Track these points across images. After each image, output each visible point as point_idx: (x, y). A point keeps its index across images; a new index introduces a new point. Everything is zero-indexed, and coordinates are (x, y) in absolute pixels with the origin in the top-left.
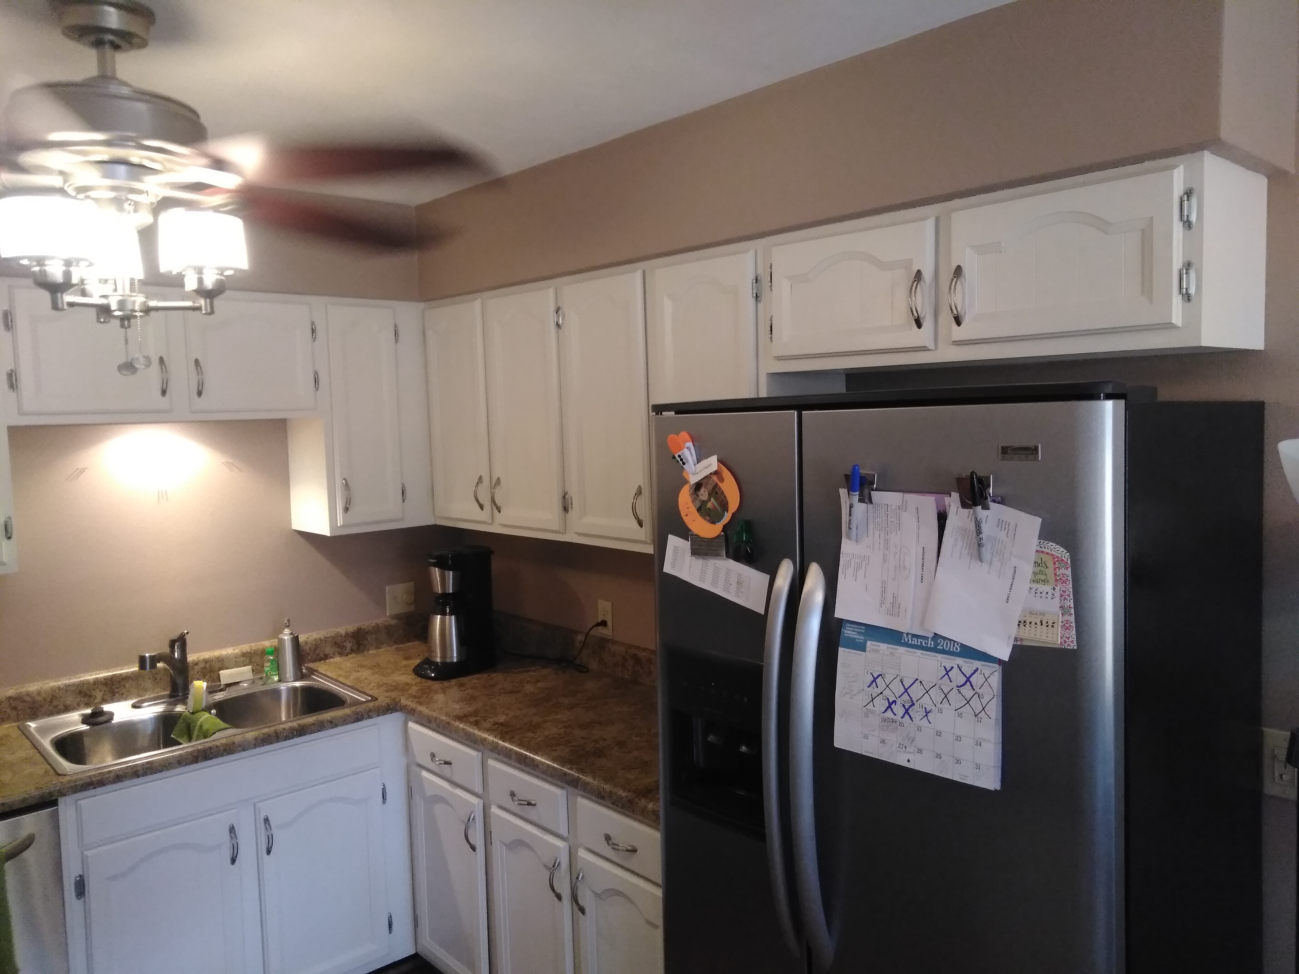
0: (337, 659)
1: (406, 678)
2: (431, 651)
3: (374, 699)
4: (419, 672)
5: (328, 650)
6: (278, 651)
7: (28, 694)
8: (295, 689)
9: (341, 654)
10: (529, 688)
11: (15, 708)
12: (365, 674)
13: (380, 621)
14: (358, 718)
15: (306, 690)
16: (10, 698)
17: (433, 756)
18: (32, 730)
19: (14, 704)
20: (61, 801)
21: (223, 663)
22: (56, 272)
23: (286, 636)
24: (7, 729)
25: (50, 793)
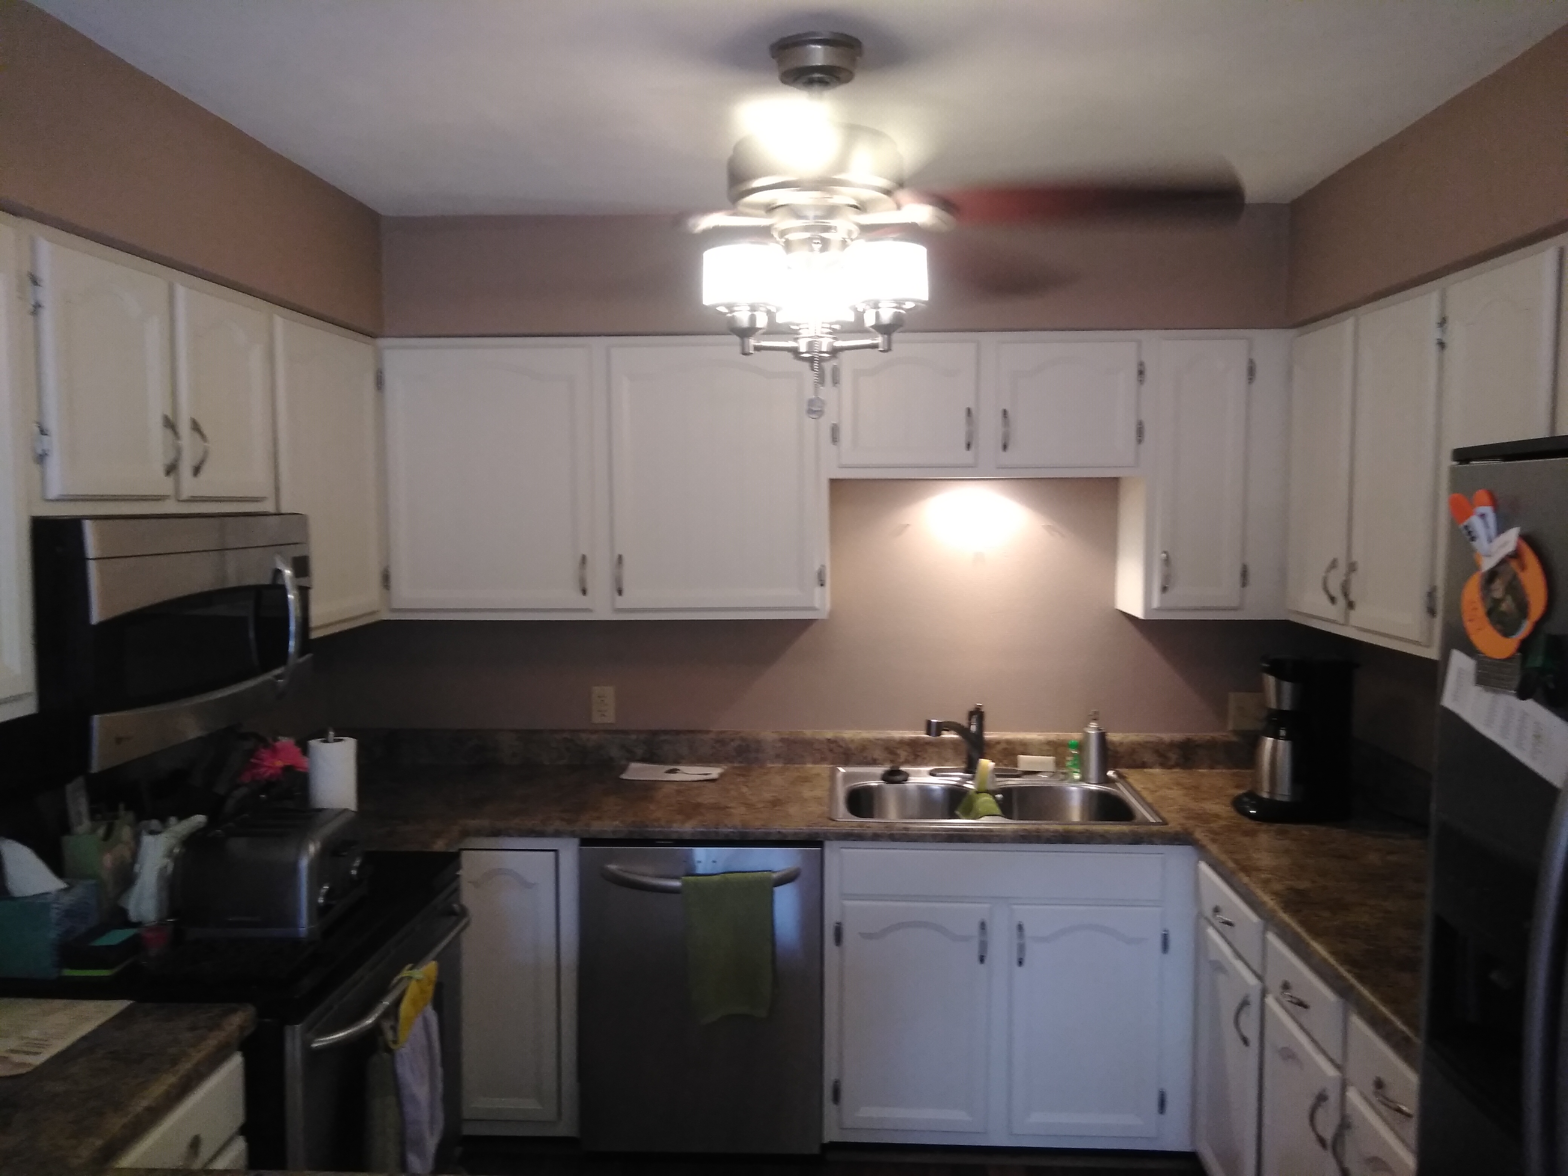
0: (1157, 771)
1: (1220, 808)
2: (1257, 781)
3: (1165, 823)
4: (1238, 804)
5: (1148, 757)
6: (1081, 747)
7: (843, 740)
8: (1091, 792)
9: (1163, 765)
11: (831, 750)
12: (1175, 793)
13: (1218, 735)
14: (1137, 840)
15: (1101, 795)
16: (829, 740)
17: (1217, 910)
18: (839, 775)
19: (832, 746)
20: (827, 844)
21: (1025, 748)
23: (1092, 730)
24: (823, 769)
25: (817, 834)
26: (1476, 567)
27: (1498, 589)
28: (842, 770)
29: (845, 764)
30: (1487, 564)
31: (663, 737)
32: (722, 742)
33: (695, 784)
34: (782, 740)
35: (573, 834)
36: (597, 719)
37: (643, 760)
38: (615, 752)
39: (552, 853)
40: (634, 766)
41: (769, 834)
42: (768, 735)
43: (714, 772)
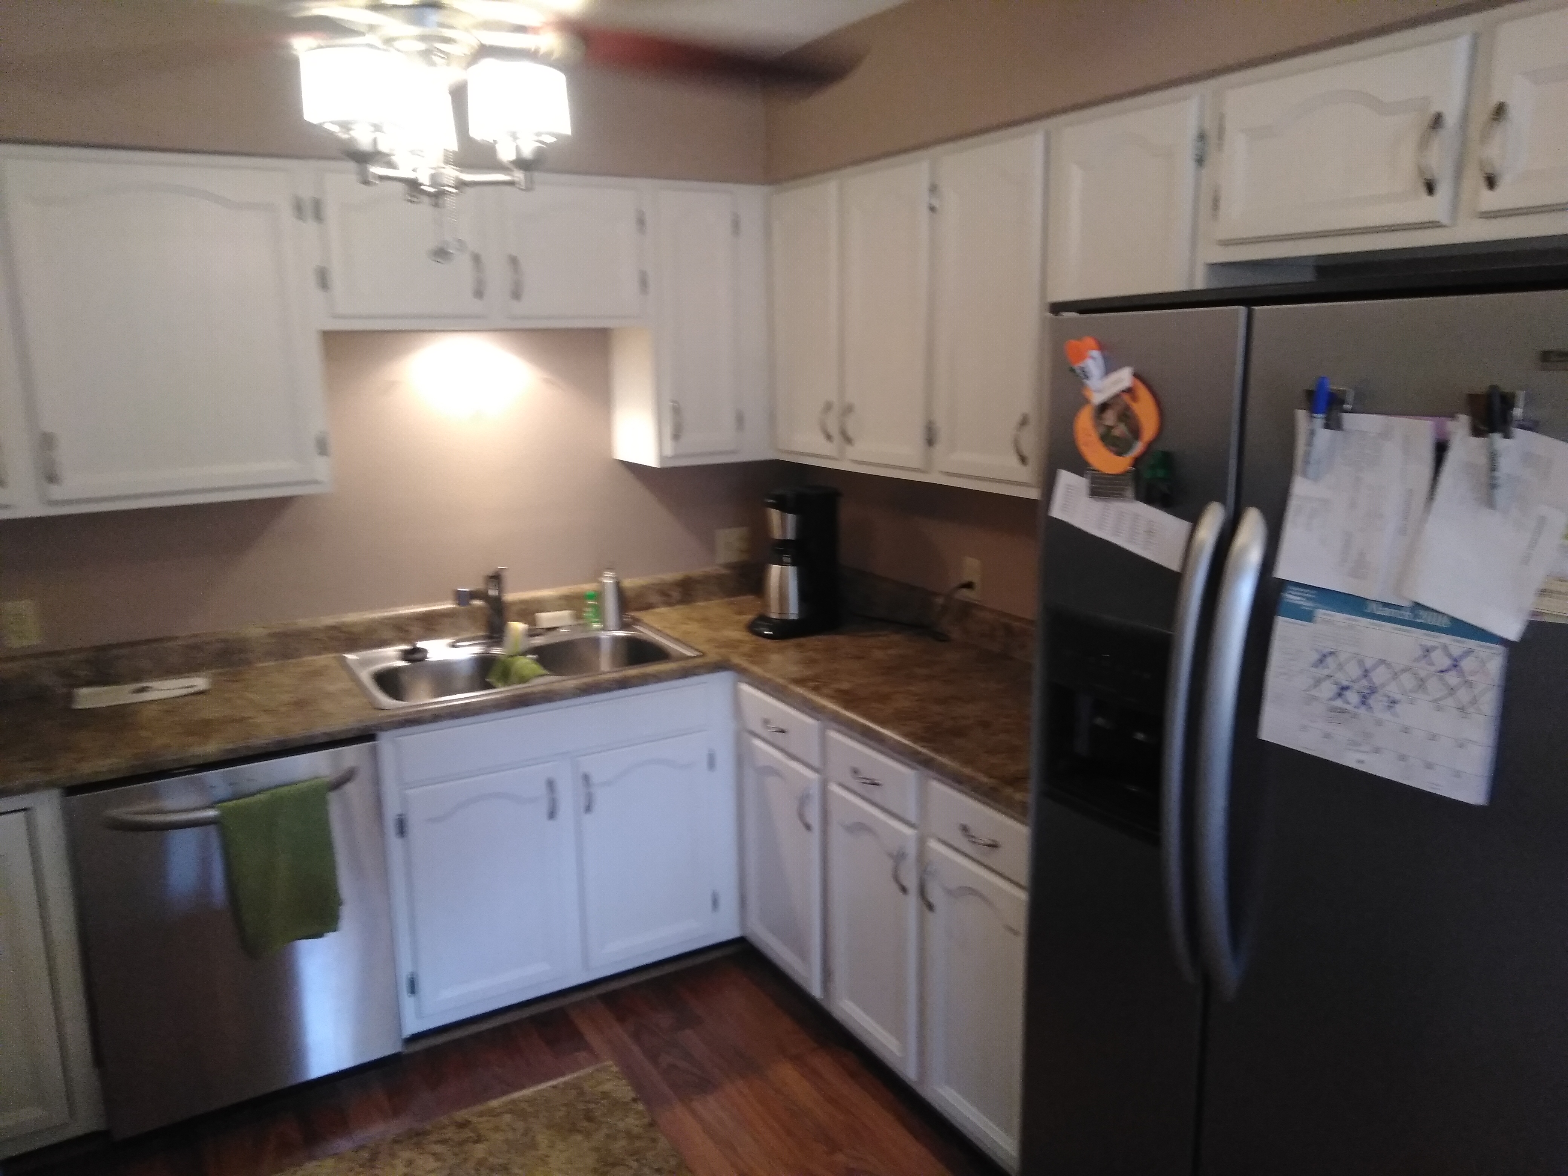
0: (663, 610)
1: (737, 634)
2: (766, 605)
3: (703, 655)
4: (753, 628)
5: (654, 598)
6: (598, 596)
7: (346, 624)
8: (616, 639)
9: (667, 604)
10: (878, 654)
11: (332, 639)
12: (693, 627)
13: (710, 569)
14: (685, 673)
15: (629, 640)
16: (328, 627)
17: (766, 722)
18: (350, 662)
19: (334, 632)
20: (379, 735)
21: (541, 605)
23: (608, 579)
24: (325, 659)
25: (368, 728)
26: (1086, 401)
27: (1110, 418)
28: (351, 657)
29: (352, 649)
30: (1098, 399)
31: (115, 652)
32: (196, 647)
33: (183, 700)
34: (270, 635)
35: (49, 785)
36: (15, 643)
37: (90, 683)
38: (48, 680)
39: (21, 815)
40: (84, 691)
41: (311, 737)
42: (255, 631)
43: (200, 682)
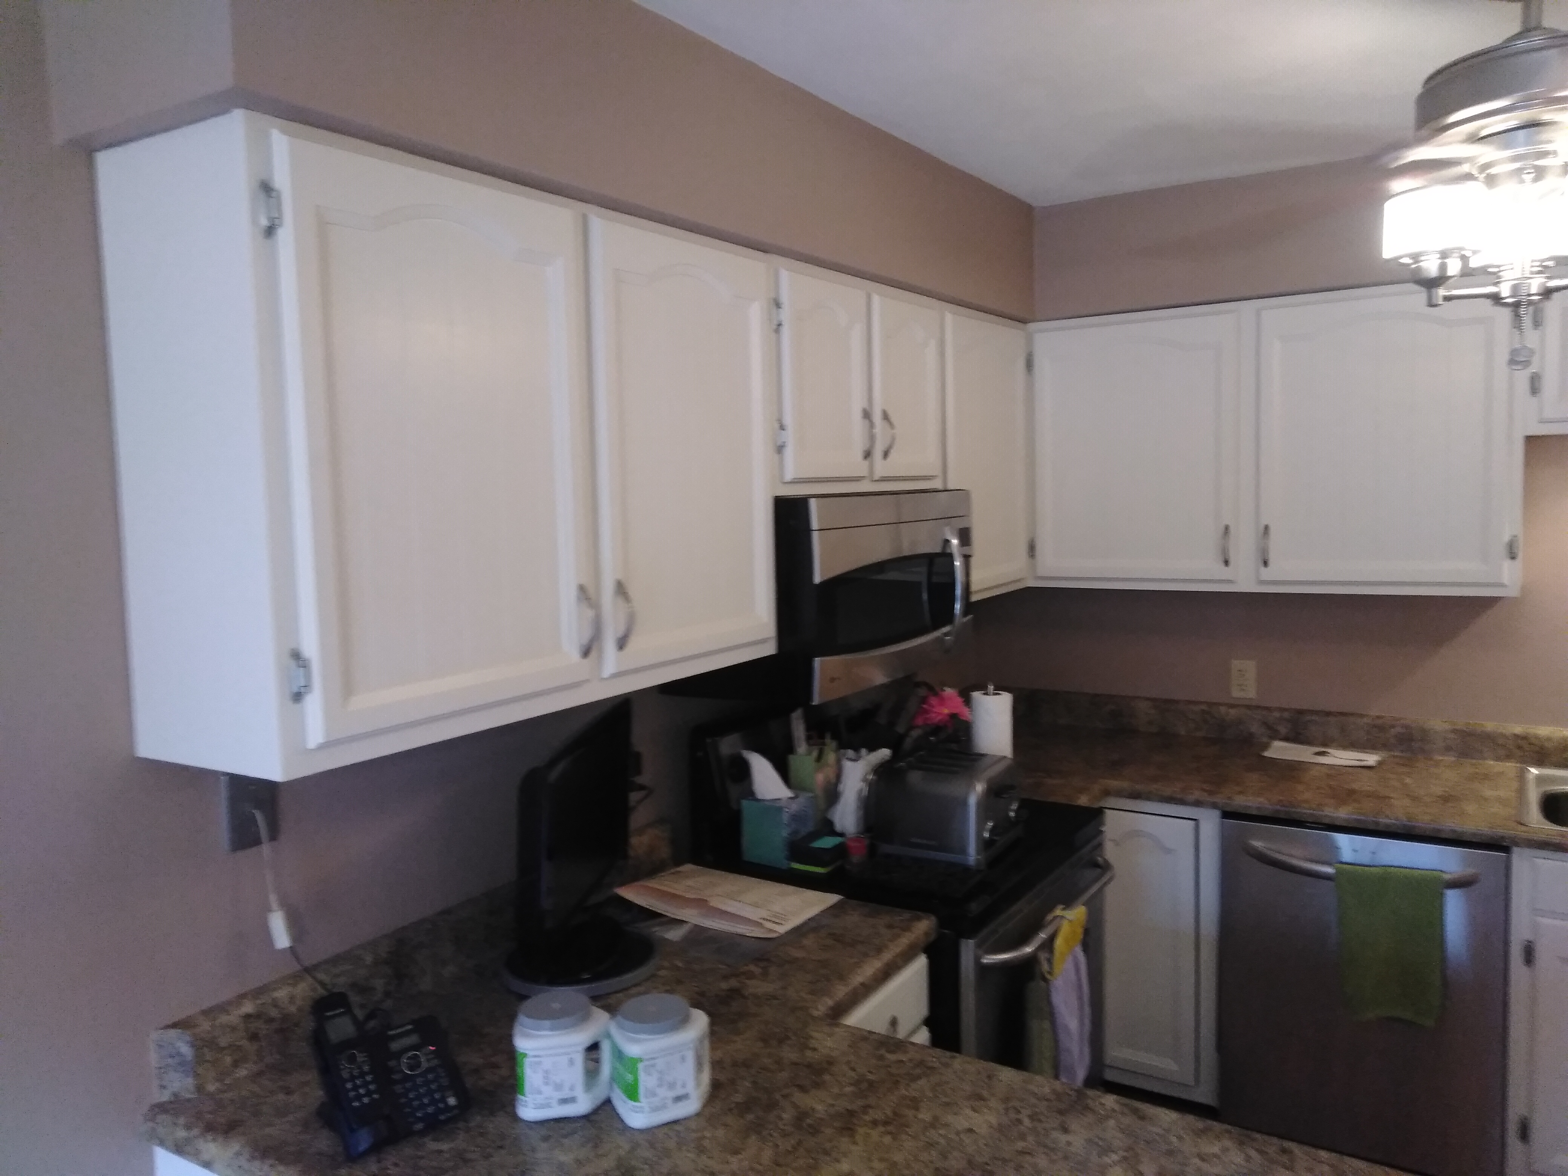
7: (1537, 737)
11: (1520, 747)
16: (1515, 735)
18: (1531, 777)
19: (1521, 742)
20: (1516, 850)
22: (1431, 267)
24: (1510, 767)
25: (1503, 838)
28: (1534, 771)
29: (1540, 762)
31: (1308, 718)
32: (1382, 728)
33: (1350, 770)
34: (1454, 731)
35: (1214, 806)
36: (1236, 693)
37: (1286, 739)
38: (1255, 728)
39: (1192, 823)
40: (1277, 744)
41: (1439, 831)
42: (1438, 724)
43: (1371, 759)
